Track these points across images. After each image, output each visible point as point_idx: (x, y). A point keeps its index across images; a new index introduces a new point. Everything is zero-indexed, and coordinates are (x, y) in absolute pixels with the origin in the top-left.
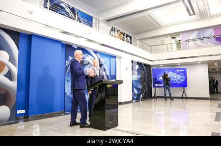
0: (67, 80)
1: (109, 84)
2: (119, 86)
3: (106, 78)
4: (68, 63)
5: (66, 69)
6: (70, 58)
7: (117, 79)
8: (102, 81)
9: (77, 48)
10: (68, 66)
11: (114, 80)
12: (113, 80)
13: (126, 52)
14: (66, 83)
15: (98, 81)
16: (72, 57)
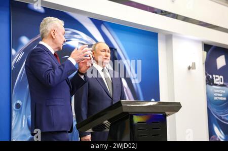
0: (18, 106)
1: (138, 114)
2: (168, 118)
3: (129, 97)
4: (17, 55)
5: (13, 74)
6: (25, 41)
7: (162, 99)
8: (119, 104)
9: (42, 10)
10: (18, 65)
11: (152, 103)
12: (149, 100)
13: (186, 19)
14: (14, 114)
15: (108, 104)
16: (29, 38)
